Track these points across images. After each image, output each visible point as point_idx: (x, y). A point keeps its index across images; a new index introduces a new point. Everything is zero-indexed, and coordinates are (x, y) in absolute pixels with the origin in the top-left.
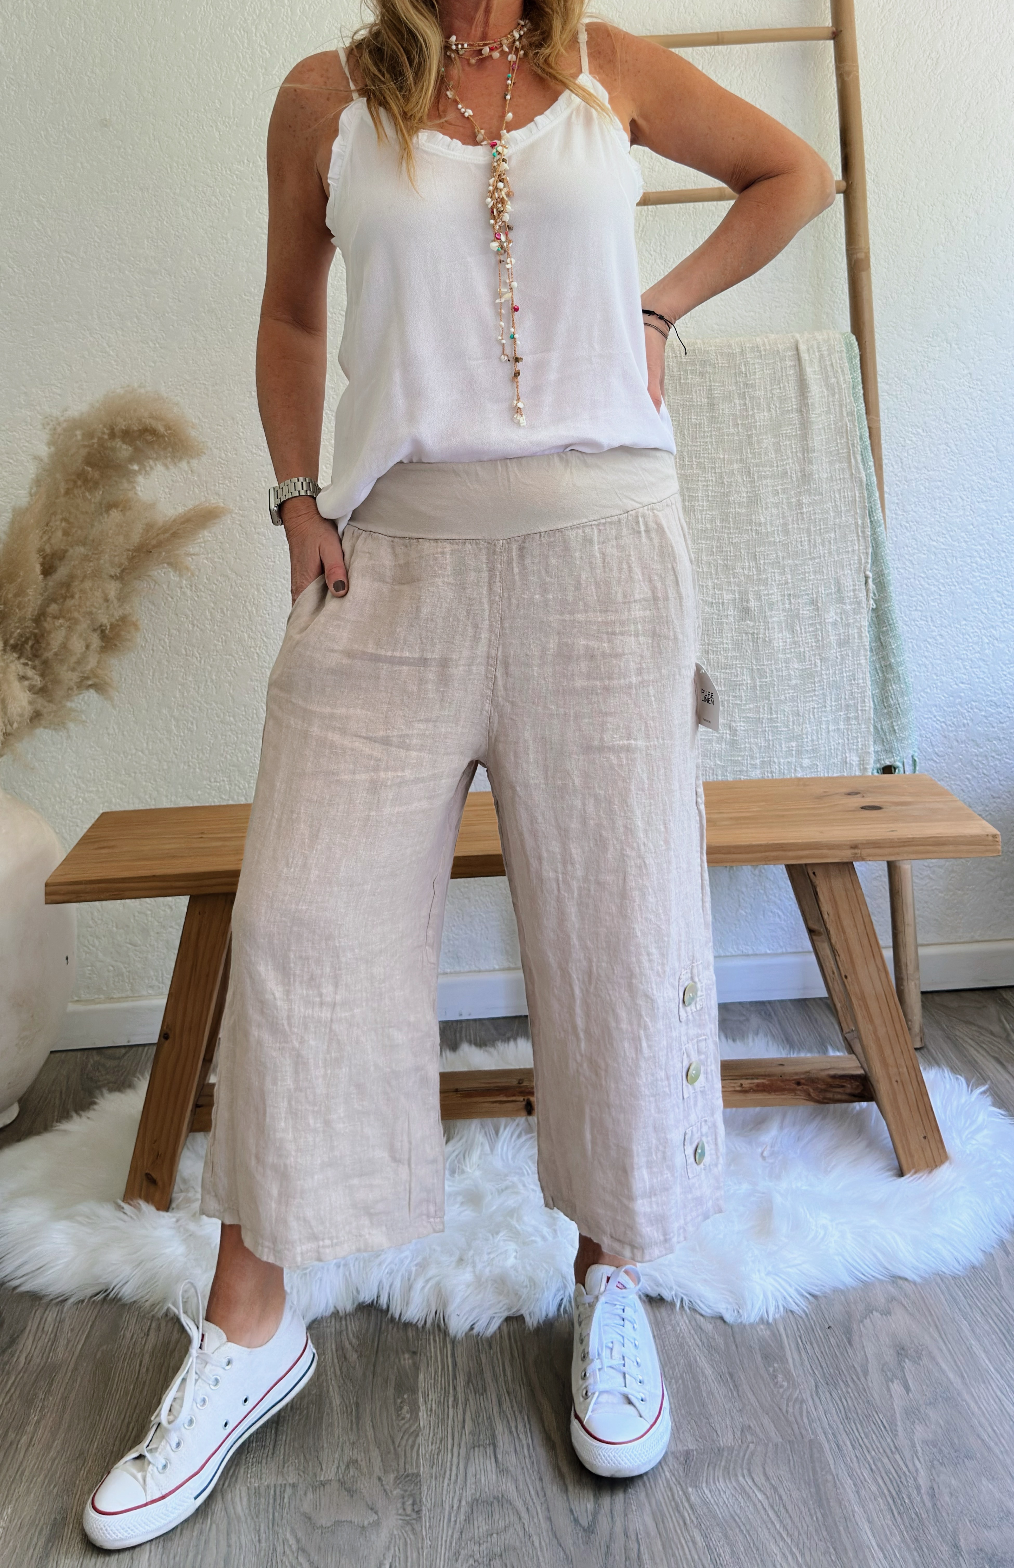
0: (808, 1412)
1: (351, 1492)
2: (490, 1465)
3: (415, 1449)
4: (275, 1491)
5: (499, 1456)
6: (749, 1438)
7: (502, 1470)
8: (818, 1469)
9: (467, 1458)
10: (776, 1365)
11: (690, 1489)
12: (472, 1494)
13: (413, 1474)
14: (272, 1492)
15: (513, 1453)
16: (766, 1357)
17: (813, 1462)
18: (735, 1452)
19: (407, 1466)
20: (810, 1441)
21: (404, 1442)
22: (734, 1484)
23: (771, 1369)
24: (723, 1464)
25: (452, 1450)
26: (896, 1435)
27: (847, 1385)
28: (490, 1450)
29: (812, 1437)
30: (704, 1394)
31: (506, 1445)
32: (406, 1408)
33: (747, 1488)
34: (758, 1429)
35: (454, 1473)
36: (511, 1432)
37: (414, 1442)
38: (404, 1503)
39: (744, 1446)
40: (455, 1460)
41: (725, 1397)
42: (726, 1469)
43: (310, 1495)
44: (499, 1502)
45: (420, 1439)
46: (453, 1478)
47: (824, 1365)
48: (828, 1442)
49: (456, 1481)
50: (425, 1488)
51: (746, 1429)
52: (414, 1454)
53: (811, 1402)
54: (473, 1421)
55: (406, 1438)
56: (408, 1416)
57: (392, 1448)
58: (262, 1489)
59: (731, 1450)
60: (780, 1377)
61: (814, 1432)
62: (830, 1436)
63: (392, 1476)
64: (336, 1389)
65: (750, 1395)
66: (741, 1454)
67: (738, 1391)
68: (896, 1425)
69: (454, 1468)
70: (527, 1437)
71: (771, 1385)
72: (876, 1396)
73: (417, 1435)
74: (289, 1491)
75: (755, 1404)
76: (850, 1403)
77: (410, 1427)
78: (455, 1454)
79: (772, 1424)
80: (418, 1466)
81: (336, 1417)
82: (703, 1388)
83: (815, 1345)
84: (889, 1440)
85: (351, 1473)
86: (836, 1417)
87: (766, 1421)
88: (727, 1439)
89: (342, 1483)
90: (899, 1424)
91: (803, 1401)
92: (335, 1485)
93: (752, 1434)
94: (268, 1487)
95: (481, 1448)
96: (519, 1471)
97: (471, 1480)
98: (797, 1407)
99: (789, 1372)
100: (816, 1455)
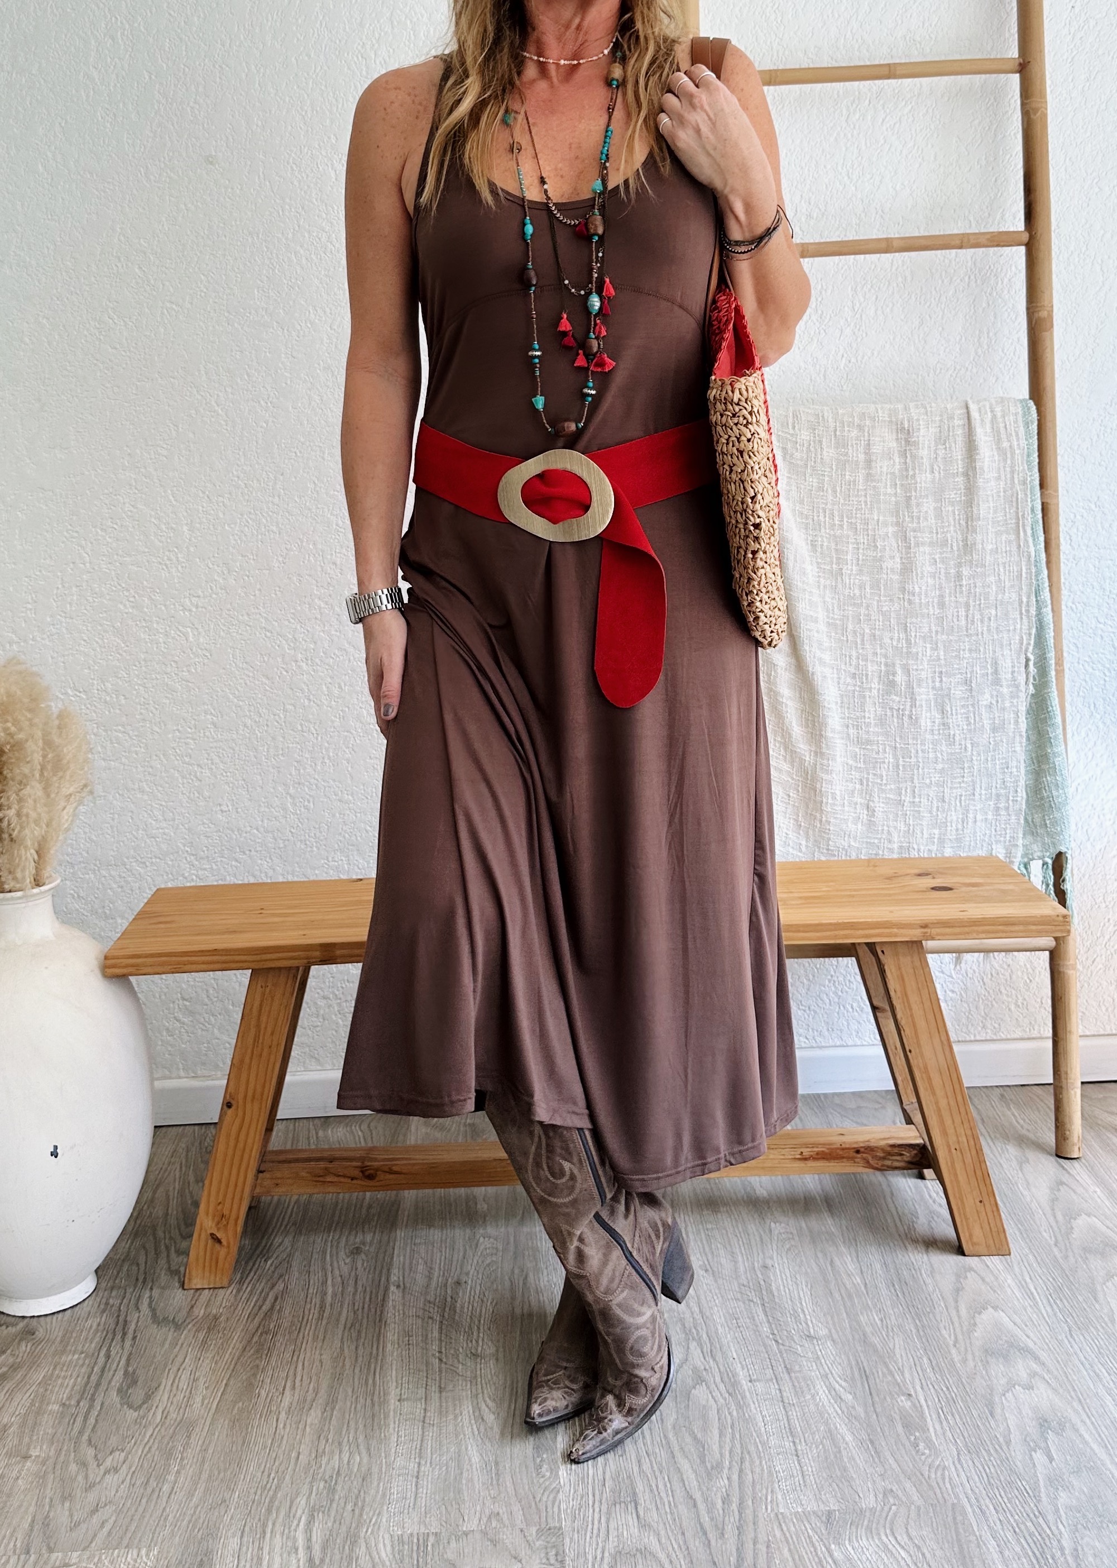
0: (950, 1479)
1: (494, 1543)
2: (632, 1520)
3: (557, 1503)
4: (418, 1540)
5: (641, 1513)
6: (892, 1501)
7: (644, 1525)
8: (961, 1531)
9: (609, 1513)
10: (917, 1434)
11: (833, 1546)
12: (615, 1547)
13: (555, 1528)
14: (415, 1540)
15: (654, 1509)
16: (906, 1426)
17: (956, 1524)
18: (877, 1513)
19: (550, 1520)
20: (953, 1504)
21: (544, 1499)
22: (877, 1541)
23: (912, 1438)
24: (866, 1523)
25: (593, 1506)
26: (1039, 1501)
27: (990, 1454)
28: (631, 1507)
29: (955, 1501)
30: (846, 1460)
31: (648, 1502)
32: (545, 1467)
33: (890, 1547)
34: (900, 1493)
35: (596, 1526)
36: (651, 1491)
37: (555, 1498)
38: (547, 1553)
39: (886, 1509)
40: (597, 1516)
41: (866, 1462)
42: (869, 1529)
43: (453, 1544)
44: (641, 1553)
45: (561, 1496)
46: (595, 1531)
47: (966, 1435)
48: (971, 1506)
49: (598, 1535)
50: (567, 1541)
51: (887, 1493)
52: (556, 1509)
53: (953, 1469)
54: (614, 1480)
55: (546, 1494)
56: (548, 1474)
57: (533, 1504)
58: (406, 1538)
59: (873, 1510)
60: (922, 1446)
61: (957, 1497)
62: (973, 1501)
63: (534, 1530)
64: (475, 1447)
65: (891, 1461)
66: (884, 1515)
67: (879, 1457)
68: (1040, 1492)
69: (596, 1522)
70: (668, 1495)
71: (914, 1453)
72: (1019, 1464)
73: (558, 1491)
74: (432, 1539)
75: (897, 1469)
76: (992, 1470)
77: (550, 1484)
78: (597, 1510)
79: (914, 1489)
80: (560, 1520)
81: (475, 1473)
82: (844, 1453)
83: (957, 1417)
84: (1032, 1505)
85: (494, 1525)
86: (978, 1484)
87: (908, 1485)
88: (869, 1501)
89: (484, 1533)
90: (1042, 1490)
91: (944, 1468)
92: (478, 1536)
93: (894, 1498)
94: (411, 1535)
95: (623, 1505)
96: (661, 1525)
97: (613, 1533)
98: (939, 1474)
99: (931, 1441)
100: (959, 1518)
